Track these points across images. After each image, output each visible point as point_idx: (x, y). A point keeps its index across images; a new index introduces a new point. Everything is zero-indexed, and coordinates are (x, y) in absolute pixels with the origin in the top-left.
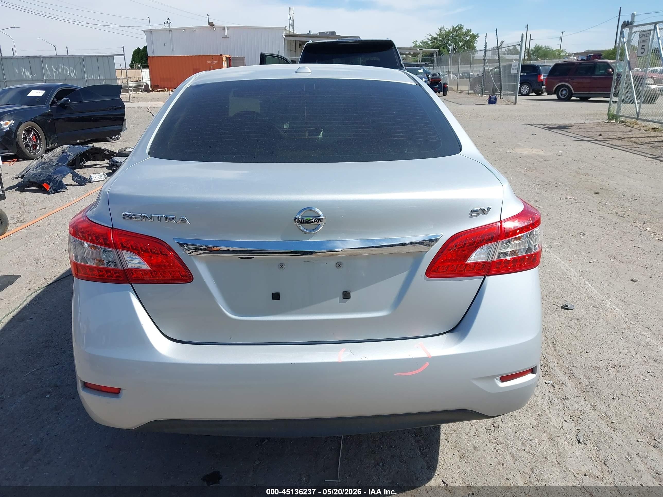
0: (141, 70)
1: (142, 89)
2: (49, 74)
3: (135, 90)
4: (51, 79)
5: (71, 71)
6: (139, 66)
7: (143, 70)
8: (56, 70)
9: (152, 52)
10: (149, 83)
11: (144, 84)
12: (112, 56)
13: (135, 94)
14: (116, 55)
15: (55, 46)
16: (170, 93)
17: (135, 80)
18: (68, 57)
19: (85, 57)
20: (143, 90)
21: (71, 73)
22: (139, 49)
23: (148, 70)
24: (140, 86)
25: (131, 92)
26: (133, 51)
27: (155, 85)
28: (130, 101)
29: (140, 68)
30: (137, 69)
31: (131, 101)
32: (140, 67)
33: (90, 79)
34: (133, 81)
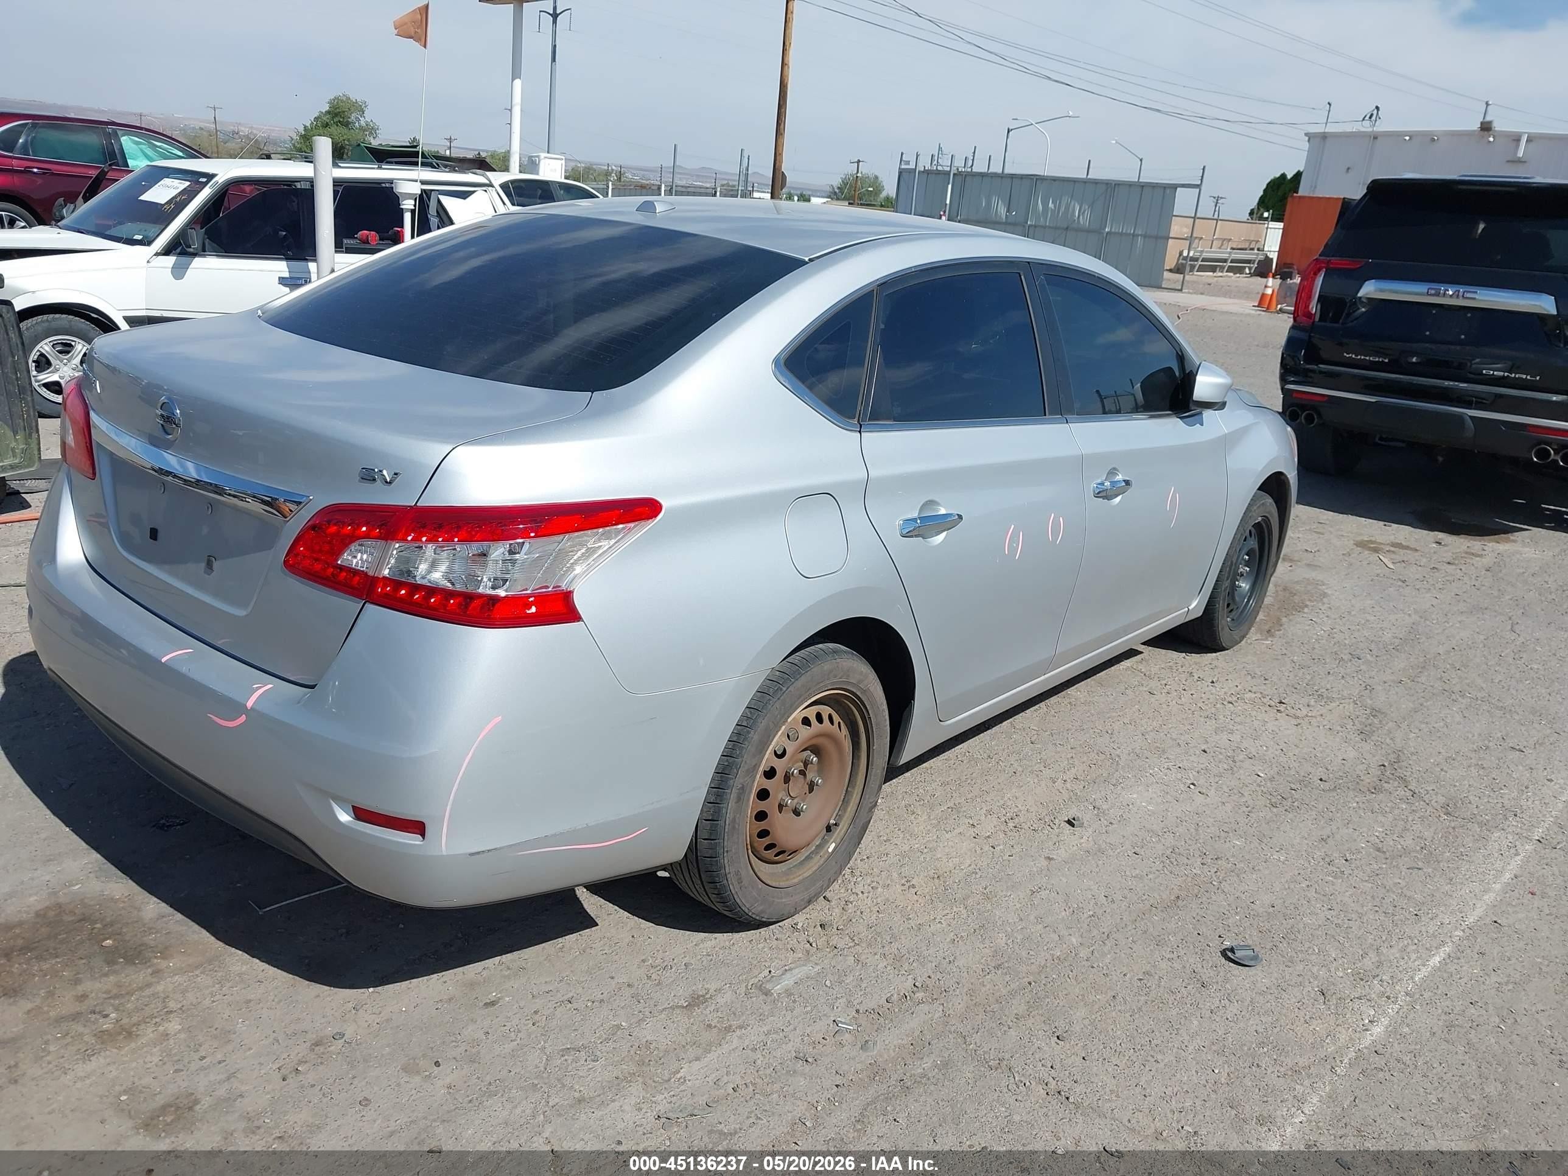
0: (1266, 225)
1: (1250, 268)
2: (1039, 214)
3: (1231, 269)
4: (1041, 224)
5: (1082, 211)
6: (1266, 215)
7: (1272, 224)
8: (1055, 207)
9: (1312, 186)
10: (1274, 256)
11: (1262, 257)
12: (1175, 187)
13: (1231, 277)
14: (1183, 186)
15: (1141, 160)
16: (1267, 281)
17: (1239, 247)
18: (1085, 182)
19: (1119, 184)
20: (1252, 271)
21: (1081, 217)
22: (1283, 176)
23: (1281, 225)
24: (1249, 262)
25: (1222, 272)
26: (1269, 180)
27: (1285, 264)
28: (1181, 290)
29: (1266, 219)
30: (1258, 222)
31: (1184, 291)
32: (1268, 218)
33: (1115, 233)
34: (1234, 247)
